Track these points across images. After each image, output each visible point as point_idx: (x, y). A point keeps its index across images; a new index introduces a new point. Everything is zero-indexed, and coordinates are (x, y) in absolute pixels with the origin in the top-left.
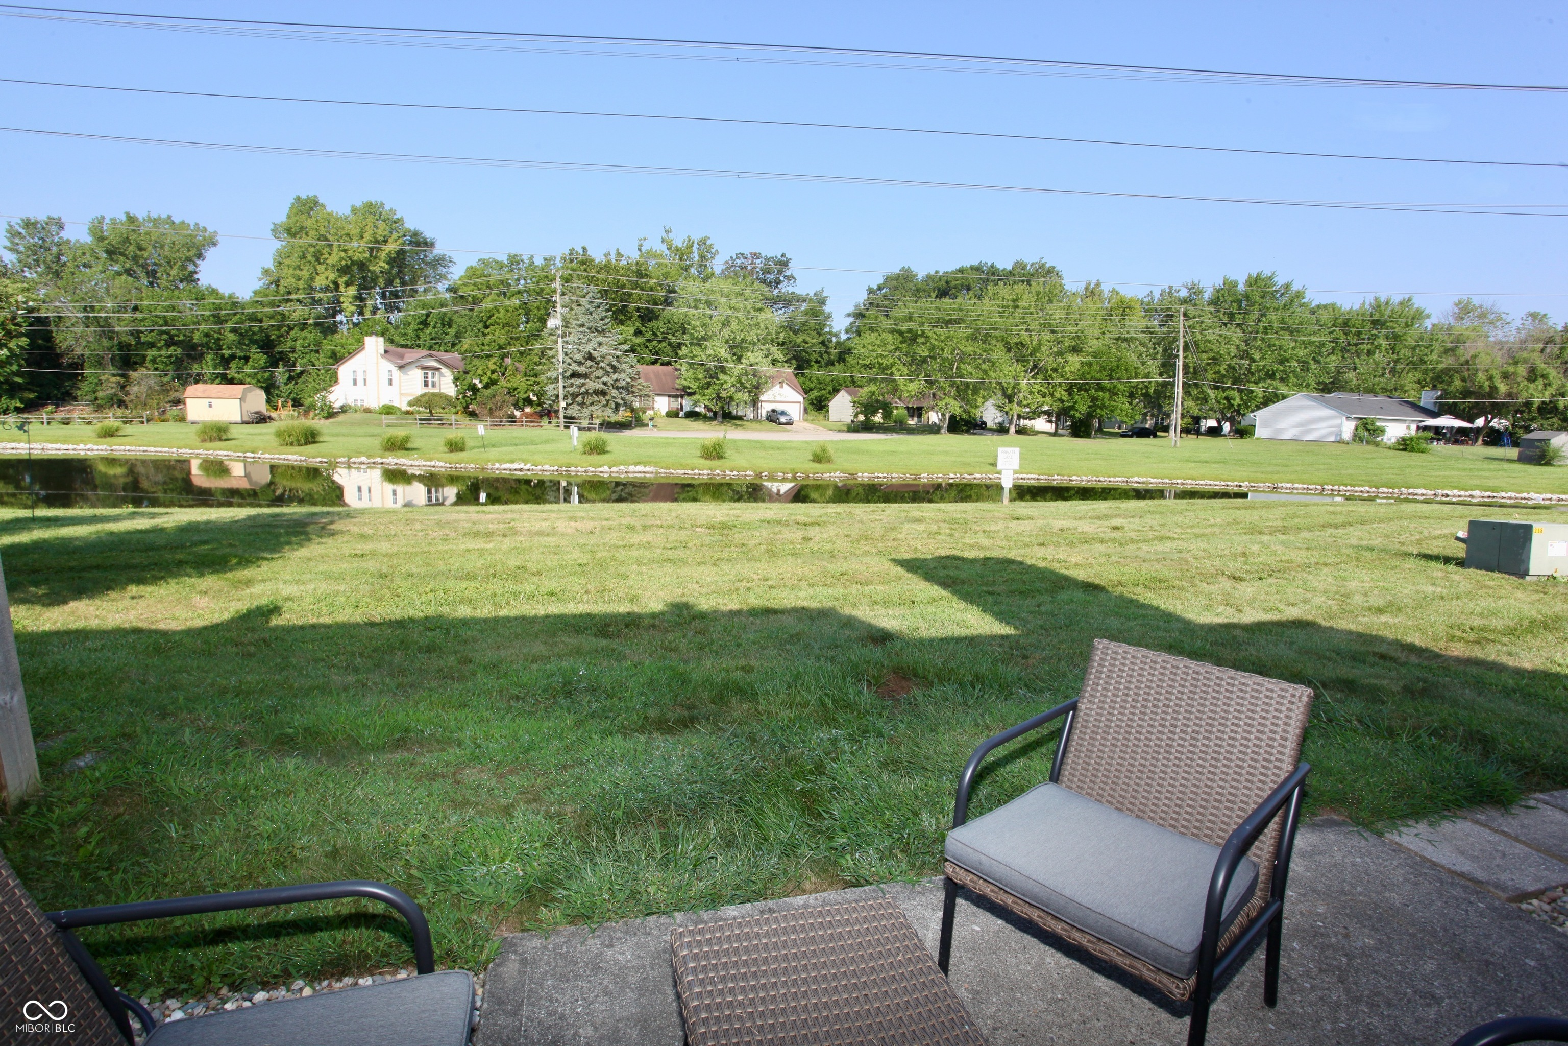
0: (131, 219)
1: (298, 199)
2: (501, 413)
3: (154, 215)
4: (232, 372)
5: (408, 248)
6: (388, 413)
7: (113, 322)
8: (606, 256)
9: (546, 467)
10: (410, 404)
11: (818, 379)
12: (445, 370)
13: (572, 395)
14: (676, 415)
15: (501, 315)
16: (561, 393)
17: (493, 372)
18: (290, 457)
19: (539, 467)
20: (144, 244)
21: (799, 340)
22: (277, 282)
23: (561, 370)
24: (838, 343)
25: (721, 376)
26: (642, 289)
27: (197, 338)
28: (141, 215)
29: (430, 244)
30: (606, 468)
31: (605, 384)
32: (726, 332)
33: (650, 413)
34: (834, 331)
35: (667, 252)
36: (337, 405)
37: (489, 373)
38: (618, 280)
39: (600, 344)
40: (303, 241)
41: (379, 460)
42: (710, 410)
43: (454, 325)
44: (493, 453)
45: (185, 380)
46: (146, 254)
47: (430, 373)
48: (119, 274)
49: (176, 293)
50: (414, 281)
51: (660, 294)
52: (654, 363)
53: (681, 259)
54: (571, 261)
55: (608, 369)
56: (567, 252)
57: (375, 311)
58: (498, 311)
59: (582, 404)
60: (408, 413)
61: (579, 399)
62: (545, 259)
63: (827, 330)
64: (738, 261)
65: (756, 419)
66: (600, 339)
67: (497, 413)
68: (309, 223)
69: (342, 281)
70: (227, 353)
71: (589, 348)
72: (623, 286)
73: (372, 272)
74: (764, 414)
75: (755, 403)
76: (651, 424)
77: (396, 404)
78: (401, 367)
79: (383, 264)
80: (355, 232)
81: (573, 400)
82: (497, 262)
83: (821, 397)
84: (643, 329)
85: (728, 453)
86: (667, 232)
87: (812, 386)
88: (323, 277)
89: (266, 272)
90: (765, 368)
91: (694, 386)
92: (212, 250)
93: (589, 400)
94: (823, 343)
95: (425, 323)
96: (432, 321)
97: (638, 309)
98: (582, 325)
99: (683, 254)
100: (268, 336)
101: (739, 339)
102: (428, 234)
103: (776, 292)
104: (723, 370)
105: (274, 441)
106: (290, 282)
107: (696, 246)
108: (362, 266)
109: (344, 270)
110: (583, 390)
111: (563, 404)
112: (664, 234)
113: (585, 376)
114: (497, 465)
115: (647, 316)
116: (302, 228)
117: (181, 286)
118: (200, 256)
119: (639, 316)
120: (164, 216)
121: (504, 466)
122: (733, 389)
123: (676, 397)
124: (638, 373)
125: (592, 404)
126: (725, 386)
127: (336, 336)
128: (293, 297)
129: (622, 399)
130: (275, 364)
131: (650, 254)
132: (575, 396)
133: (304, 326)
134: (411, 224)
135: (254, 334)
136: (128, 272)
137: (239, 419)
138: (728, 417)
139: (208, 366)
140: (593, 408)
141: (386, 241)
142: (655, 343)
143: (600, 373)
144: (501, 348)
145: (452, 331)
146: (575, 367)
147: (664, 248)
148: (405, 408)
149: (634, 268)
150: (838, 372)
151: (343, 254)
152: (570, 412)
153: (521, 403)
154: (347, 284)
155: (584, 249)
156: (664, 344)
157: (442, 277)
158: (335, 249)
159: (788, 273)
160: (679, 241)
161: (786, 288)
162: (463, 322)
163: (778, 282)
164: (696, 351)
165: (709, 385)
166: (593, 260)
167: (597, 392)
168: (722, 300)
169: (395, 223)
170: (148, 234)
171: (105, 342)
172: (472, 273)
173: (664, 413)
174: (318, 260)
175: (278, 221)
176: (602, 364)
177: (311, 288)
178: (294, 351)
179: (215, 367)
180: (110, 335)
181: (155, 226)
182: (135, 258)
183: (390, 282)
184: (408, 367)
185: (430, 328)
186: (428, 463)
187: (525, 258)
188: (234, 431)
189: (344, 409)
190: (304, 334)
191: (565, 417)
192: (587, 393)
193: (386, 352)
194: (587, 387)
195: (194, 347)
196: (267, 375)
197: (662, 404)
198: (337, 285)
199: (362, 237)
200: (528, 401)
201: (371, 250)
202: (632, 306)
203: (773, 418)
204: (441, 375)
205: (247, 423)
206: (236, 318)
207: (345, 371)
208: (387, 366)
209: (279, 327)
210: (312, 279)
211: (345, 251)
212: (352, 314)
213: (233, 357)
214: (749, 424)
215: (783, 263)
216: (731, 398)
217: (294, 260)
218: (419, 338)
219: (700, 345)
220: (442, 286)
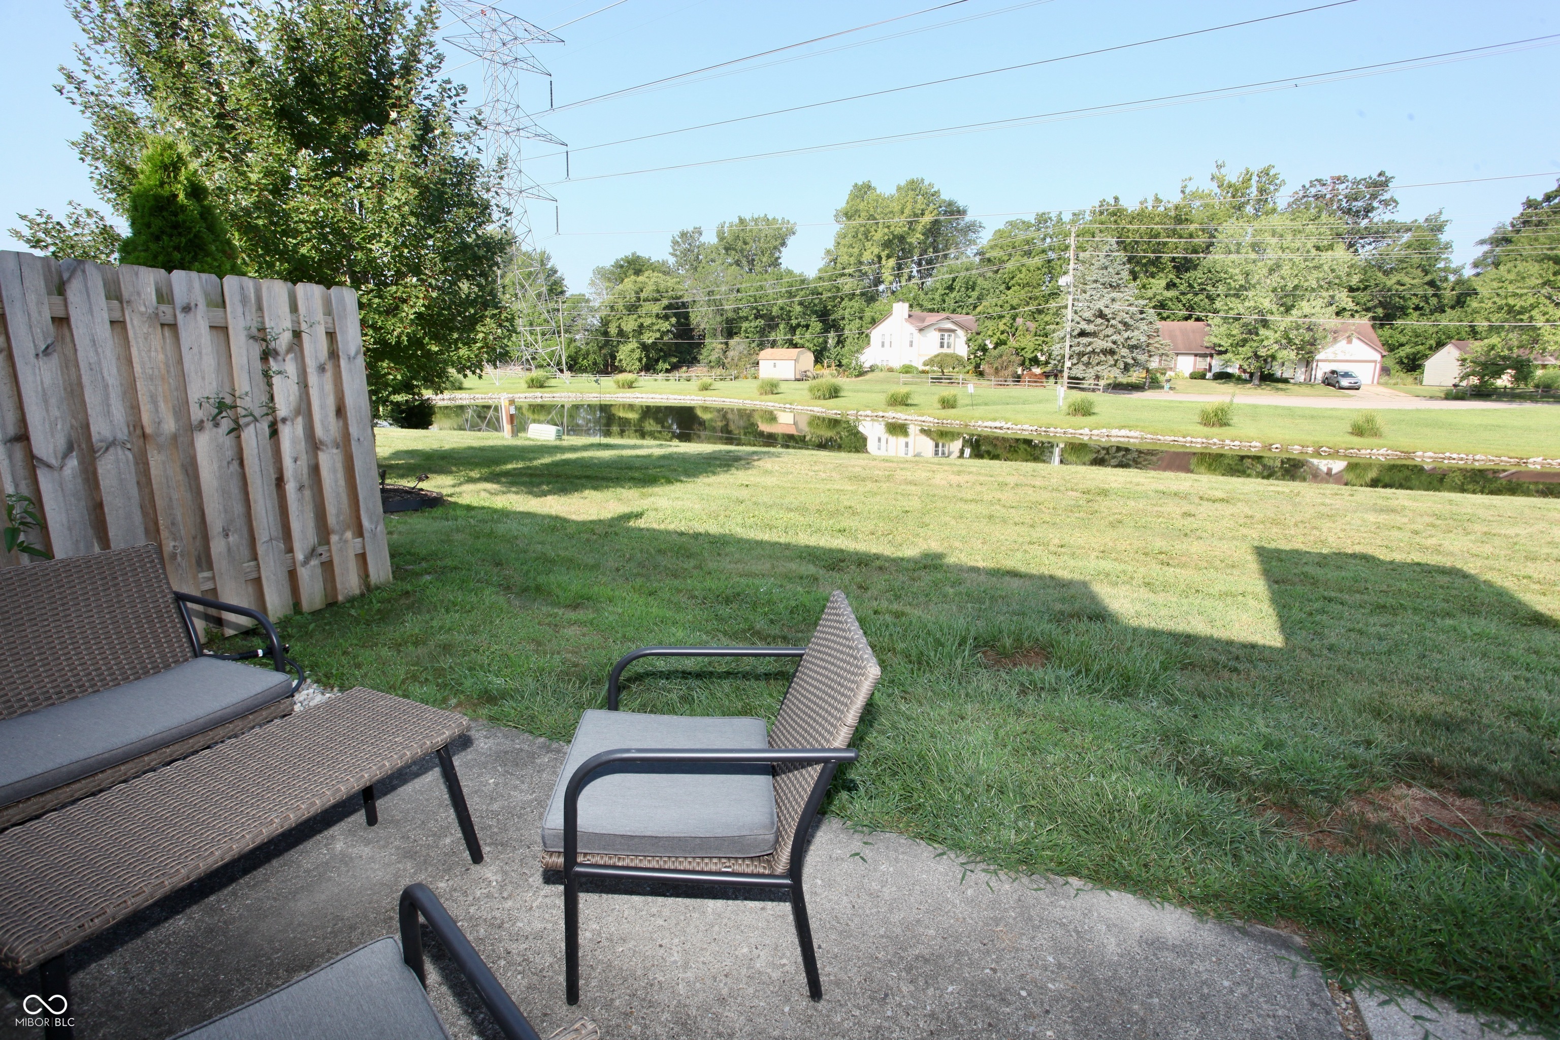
0: (742, 221)
1: (856, 185)
2: (1006, 373)
3: (756, 216)
4: (796, 339)
5: (942, 218)
6: (907, 372)
7: (724, 302)
8: (1141, 203)
9: (1025, 427)
10: (925, 364)
11: (1414, 331)
12: (960, 333)
13: (1078, 354)
14: (1203, 377)
15: (1022, 276)
16: (1067, 352)
17: (1002, 333)
18: (816, 409)
19: (1019, 427)
20: (748, 240)
21: (1391, 281)
22: (835, 261)
23: (1069, 329)
24: (1460, 282)
25: (1262, 331)
26: (1181, 237)
27: (775, 311)
28: (747, 217)
29: (961, 212)
30: (1086, 431)
31: (1114, 343)
32: (1275, 279)
33: (1170, 374)
34: (1453, 266)
35: (1218, 191)
36: (867, 365)
37: (998, 334)
38: (1152, 229)
39: (1113, 300)
40: (856, 222)
41: (881, 414)
42: (1245, 371)
43: (977, 289)
44: (980, 411)
45: (762, 346)
46: (748, 247)
47: (946, 334)
48: (731, 265)
49: (766, 276)
50: (946, 248)
51: (1201, 240)
52: (1187, 318)
53: (1234, 197)
54: (1101, 213)
55: (1120, 326)
56: (1097, 204)
57: (910, 278)
58: (1020, 271)
59: (1088, 364)
60: (923, 372)
61: (1085, 359)
62: (1074, 214)
63: (1441, 265)
64: (1313, 191)
65: (1308, 383)
66: (1114, 295)
67: (1003, 373)
68: (862, 206)
69: (884, 254)
70: (794, 322)
71: (1100, 305)
72: (1157, 236)
73: (910, 244)
74: (1320, 376)
75: (1308, 362)
76: (1167, 386)
77: (914, 364)
78: (921, 330)
79: (918, 236)
80: (897, 208)
81: (1079, 360)
82: (1024, 223)
83: (1415, 354)
84: (1177, 281)
85: (1235, 420)
86: (1219, 167)
87: (1403, 339)
88: (869, 252)
89: (828, 252)
90: (1326, 320)
91: (1226, 343)
92: (793, 237)
93: (1095, 360)
94: (1432, 284)
95: (951, 288)
96: (957, 285)
97: (1173, 259)
98: (1096, 281)
99: (1237, 190)
100: (825, 307)
101: (1290, 286)
102: (961, 203)
103: (1364, 223)
104: (1265, 324)
105: (807, 395)
106: (844, 259)
107: (1255, 178)
108: (902, 238)
109: (887, 244)
110: (1089, 349)
111: (1068, 364)
112: (1215, 171)
113: (1094, 334)
114: (980, 423)
115: (1183, 266)
116: (857, 211)
117: (769, 270)
118: (783, 244)
119: (1174, 267)
120: (762, 215)
121: (986, 424)
122: (1276, 347)
123: (1204, 356)
124: (1157, 331)
125: (1098, 364)
126: (1265, 343)
127: (877, 303)
128: (846, 271)
129: (1133, 359)
130: (826, 330)
131: (1195, 196)
132: (1081, 355)
133: (852, 296)
134: (945, 196)
135: (815, 305)
136: (738, 263)
137: (793, 378)
138: (1267, 378)
139: (780, 335)
140: (1099, 368)
141: (923, 214)
142: (1190, 296)
143: (1110, 331)
144: (1013, 308)
145: (975, 294)
146: (1084, 326)
147: (1214, 187)
148: (921, 368)
149: (1173, 214)
150: (1448, 321)
151: (886, 230)
152: (1074, 373)
153: (1027, 363)
154: (888, 257)
155: (1116, 199)
156: (1201, 297)
157: (972, 242)
158: (880, 226)
159: (1386, 196)
160: (1233, 176)
161: (1381, 216)
162: (986, 284)
163: (1368, 210)
164: (1234, 303)
165: (1245, 342)
166: (1126, 210)
167: (1105, 352)
168: (1274, 241)
169: (931, 196)
170: (751, 231)
171: (719, 319)
172: (999, 234)
173: (1187, 375)
174: (866, 237)
175: (839, 208)
176: (1113, 322)
177: (861, 263)
178: (843, 319)
179: (785, 334)
180: (721, 312)
181: (756, 224)
182: (742, 251)
183: (924, 252)
184: (926, 331)
185: (955, 293)
186: (920, 418)
187: (1053, 215)
188: (783, 387)
189: (872, 369)
190: (851, 303)
191: (1069, 378)
192: (1093, 352)
193: (910, 316)
194: (1094, 346)
195: (772, 319)
196: (821, 340)
197: (1186, 365)
198: (880, 258)
199: (903, 213)
200: (1035, 361)
201: (910, 223)
202: (1166, 256)
203: (1331, 381)
204: (957, 336)
205: (799, 380)
206: (802, 293)
207: (876, 334)
208: (910, 329)
209: (835, 298)
210: (861, 255)
211: (888, 227)
212: (891, 283)
213: (798, 325)
214: (1296, 387)
215: (1380, 184)
216: (1273, 357)
217: (848, 240)
218: (944, 301)
219: (1237, 296)
220: (971, 251)
